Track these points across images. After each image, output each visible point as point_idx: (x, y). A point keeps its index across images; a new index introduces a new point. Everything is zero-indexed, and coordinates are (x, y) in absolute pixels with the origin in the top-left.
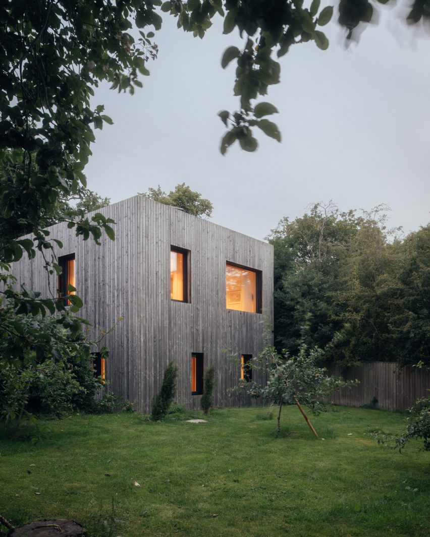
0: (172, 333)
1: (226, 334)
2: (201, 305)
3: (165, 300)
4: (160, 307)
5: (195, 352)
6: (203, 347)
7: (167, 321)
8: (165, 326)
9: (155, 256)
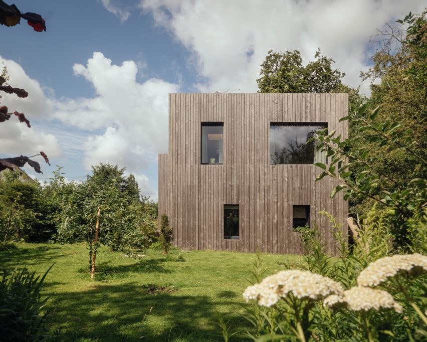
0: (202, 189)
1: (269, 187)
2: (235, 165)
3: (195, 165)
4: (189, 171)
5: (228, 203)
6: (238, 200)
7: (197, 181)
8: (194, 184)
9: (184, 133)
